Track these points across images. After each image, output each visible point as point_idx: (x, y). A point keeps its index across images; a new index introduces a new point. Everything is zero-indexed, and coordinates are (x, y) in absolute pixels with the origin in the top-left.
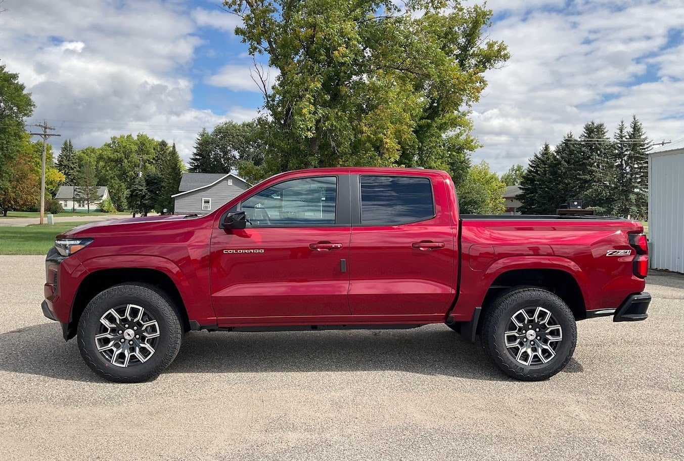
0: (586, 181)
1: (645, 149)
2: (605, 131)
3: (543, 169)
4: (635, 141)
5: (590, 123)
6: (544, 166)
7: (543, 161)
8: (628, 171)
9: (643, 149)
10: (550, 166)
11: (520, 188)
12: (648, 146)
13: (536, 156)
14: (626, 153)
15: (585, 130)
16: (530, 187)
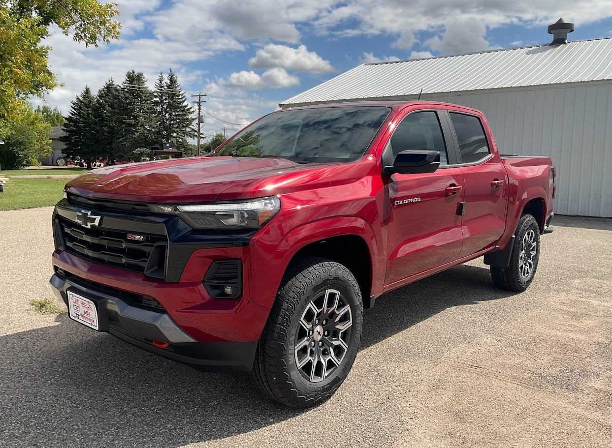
0: (130, 125)
1: (180, 99)
2: (144, 80)
3: (86, 112)
4: (173, 91)
5: (131, 72)
6: (86, 109)
7: (85, 105)
8: (167, 117)
9: (178, 99)
10: (93, 110)
11: (63, 130)
12: (182, 96)
13: (78, 99)
14: (165, 101)
15: (126, 78)
16: (74, 129)
